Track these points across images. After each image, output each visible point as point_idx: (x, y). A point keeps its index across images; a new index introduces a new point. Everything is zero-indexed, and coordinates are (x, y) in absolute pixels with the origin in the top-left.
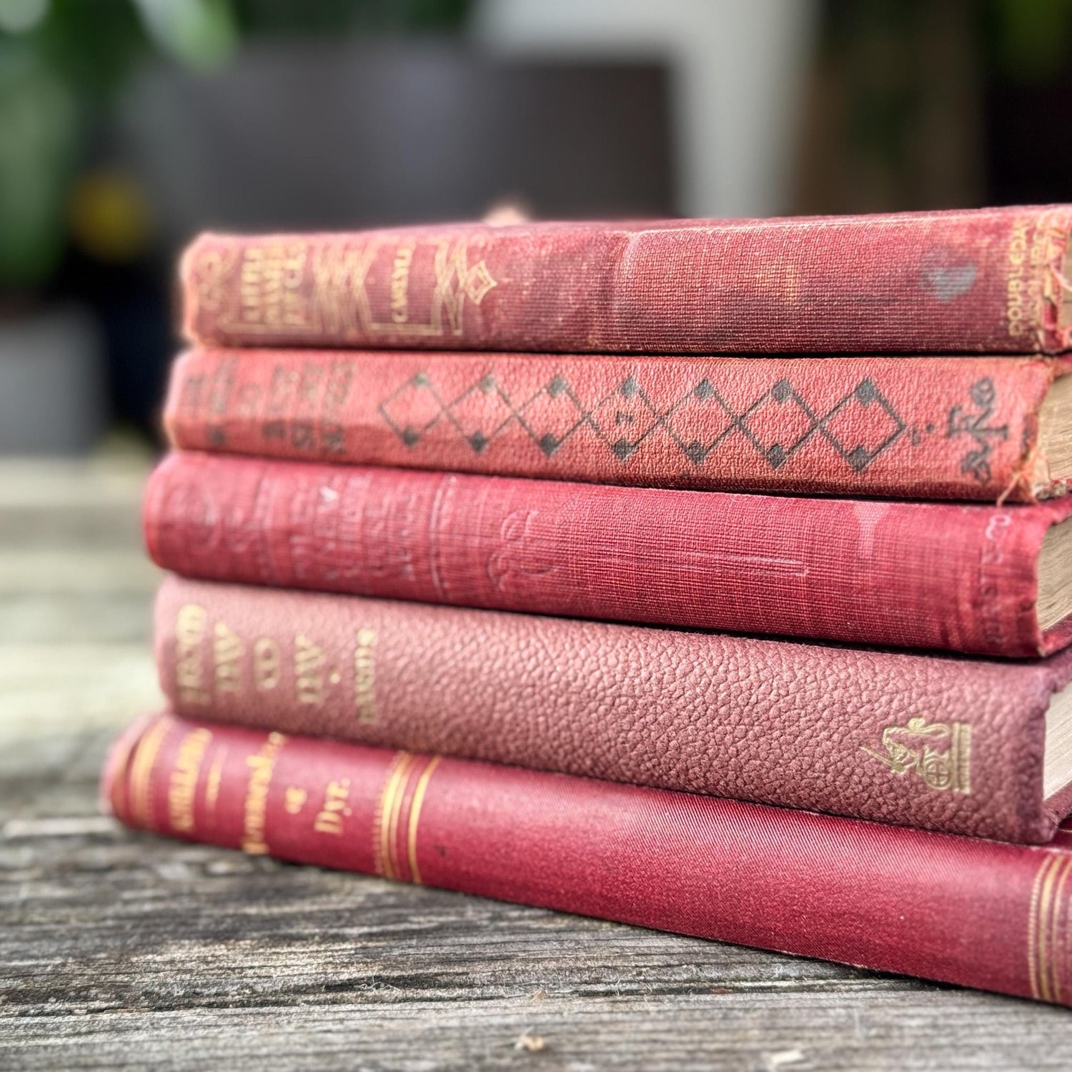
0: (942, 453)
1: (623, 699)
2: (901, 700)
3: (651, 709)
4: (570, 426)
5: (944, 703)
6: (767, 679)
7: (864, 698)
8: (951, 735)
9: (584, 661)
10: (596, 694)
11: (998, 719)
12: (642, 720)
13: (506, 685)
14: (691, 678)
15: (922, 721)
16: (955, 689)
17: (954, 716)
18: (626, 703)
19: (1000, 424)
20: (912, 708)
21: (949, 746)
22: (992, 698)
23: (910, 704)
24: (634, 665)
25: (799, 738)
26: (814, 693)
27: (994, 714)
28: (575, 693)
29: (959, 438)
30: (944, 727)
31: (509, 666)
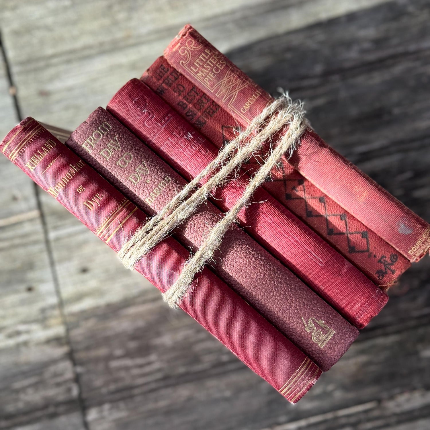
0: (374, 265)
2: (321, 314)
5: (332, 322)
7: (311, 306)
8: (328, 331)
15: (323, 322)
19: (394, 269)
21: (326, 333)
23: (323, 316)
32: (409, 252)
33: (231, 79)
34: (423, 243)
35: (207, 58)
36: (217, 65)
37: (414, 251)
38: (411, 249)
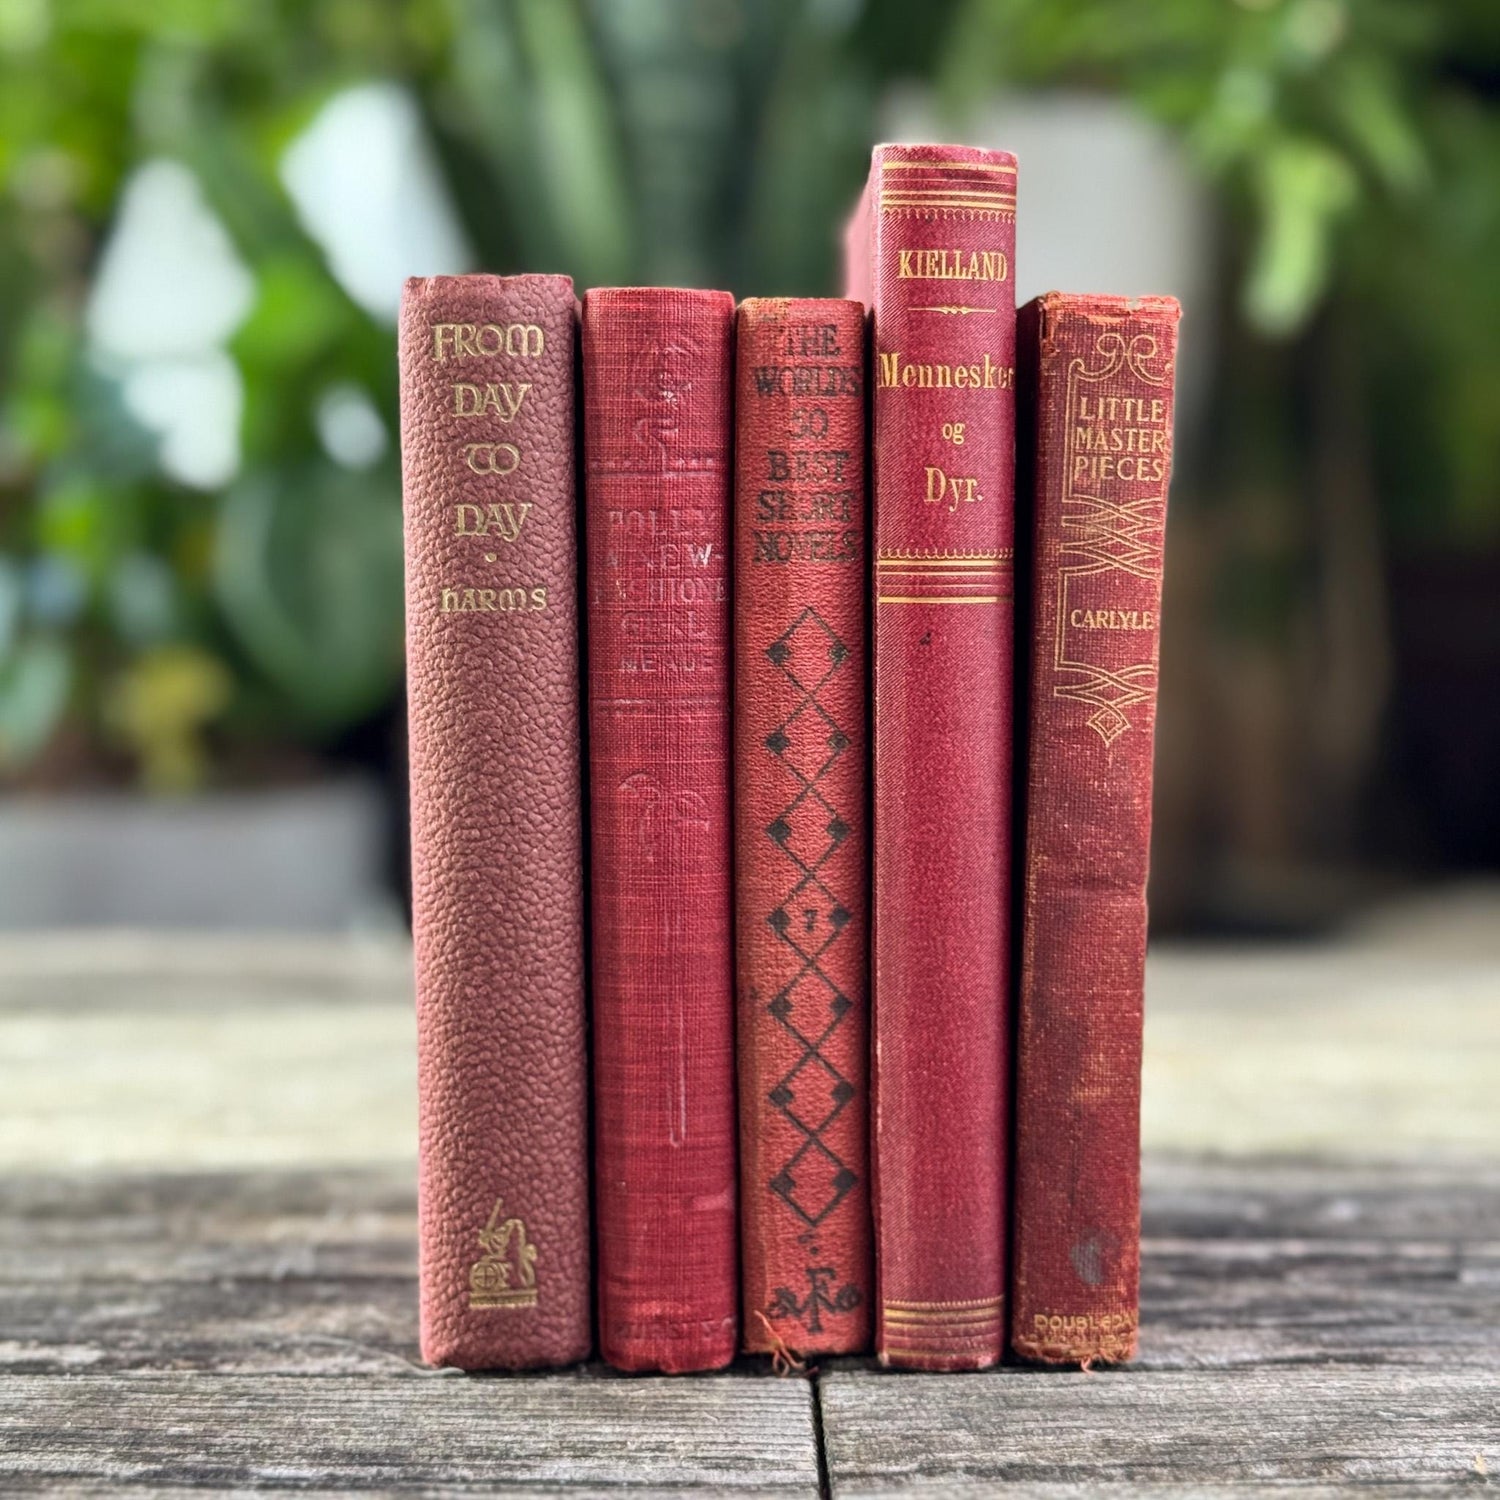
0: (792, 1267)
1: (512, 932)
2: (551, 1234)
3: (505, 965)
4: (800, 856)
5: (554, 1276)
6: (553, 1090)
7: (549, 1196)
8: (524, 1288)
9: (546, 879)
10: (514, 900)
11: (546, 1331)
12: (493, 956)
13: (509, 788)
14: (544, 1008)
15: (534, 1257)
16: (568, 1283)
17: (543, 1288)
18: (509, 936)
19: (823, 1323)
20: (545, 1246)
21: (513, 1288)
22: (564, 1321)
23: (548, 1242)
24: (549, 938)
25: (499, 1133)
26: (546, 1144)
27: (549, 1326)
28: (512, 874)
29: (807, 1281)
30: (532, 1280)
31: (530, 790)
32: (1037, 1317)
33: (1132, 524)
34: (1088, 1334)
35: (1139, 419)
36: (1140, 460)
37: (1049, 1327)
38: (1050, 1316)
